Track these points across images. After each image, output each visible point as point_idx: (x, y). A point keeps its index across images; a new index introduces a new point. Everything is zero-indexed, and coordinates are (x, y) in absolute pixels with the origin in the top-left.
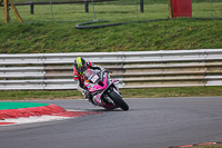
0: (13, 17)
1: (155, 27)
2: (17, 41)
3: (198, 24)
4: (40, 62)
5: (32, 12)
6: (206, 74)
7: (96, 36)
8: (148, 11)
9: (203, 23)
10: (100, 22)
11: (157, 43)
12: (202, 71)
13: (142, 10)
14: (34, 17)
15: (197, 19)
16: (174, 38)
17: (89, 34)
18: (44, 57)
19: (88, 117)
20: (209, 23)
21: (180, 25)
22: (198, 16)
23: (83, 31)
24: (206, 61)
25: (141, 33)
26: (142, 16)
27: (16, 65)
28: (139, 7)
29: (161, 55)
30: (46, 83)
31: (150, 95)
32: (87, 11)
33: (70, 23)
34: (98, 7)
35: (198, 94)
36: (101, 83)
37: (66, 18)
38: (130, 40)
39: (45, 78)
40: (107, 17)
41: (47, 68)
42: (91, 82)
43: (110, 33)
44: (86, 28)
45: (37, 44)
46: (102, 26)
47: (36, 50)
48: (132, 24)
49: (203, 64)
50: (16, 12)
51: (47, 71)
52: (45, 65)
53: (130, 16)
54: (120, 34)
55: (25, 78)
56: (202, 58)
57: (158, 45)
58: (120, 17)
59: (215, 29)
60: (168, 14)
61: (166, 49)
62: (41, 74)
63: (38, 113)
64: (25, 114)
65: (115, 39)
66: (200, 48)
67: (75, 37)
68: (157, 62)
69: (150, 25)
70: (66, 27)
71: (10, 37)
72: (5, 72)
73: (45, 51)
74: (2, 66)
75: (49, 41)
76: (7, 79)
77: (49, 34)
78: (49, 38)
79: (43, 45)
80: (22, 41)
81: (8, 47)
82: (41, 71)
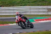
30: (48, 13)
39: (48, 12)
45: (46, 4)
47: (46, 5)
51: (48, 10)
63: (46, 20)
64: (43, 20)
71: (39, 2)
72: (38, 10)
73: (47, 6)
74: (38, 9)
75: (48, 3)
76: (39, 12)
77: (49, 2)
78: (48, 2)
79: (47, 4)
80: (42, 3)
81: (39, 4)
82: (47, 10)
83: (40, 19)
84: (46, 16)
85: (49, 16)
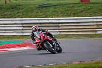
0: (8, 2)
1: (73, 6)
2: (9, 13)
3: (92, 5)
4: (20, 22)
7: (46, 10)
9: (95, 5)
10: (48, 4)
11: (74, 14)
14: (17, 2)
16: (82, 11)
17: (43, 10)
18: (22, 20)
20: (98, 5)
21: (84, 6)
23: (40, 8)
25: (66, 9)
27: (9, 24)
30: (23, 32)
31: (71, 38)
35: (93, 37)
37: (32, 2)
38: (62, 12)
39: (23, 30)
40: (50, 2)
43: (52, 9)
45: (19, 14)
47: (19, 17)
48: (63, 5)
49: (95, 24)
51: (23, 26)
53: (61, 1)
54: (57, 9)
59: (100, 7)
60: (79, 0)
62: (21, 28)
63: (20, 46)
64: (14, 46)
65: (55, 12)
67: (36, 11)
69: (71, 6)
70: (32, 6)
71: (6, 11)
72: (4, 27)
73: (22, 18)
74: (3, 24)
75: (24, 13)
76: (5, 30)
78: (24, 11)
79: (21, 14)
80: (12, 13)
81: (5, 15)
82: (21, 26)
84: (20, 37)
85: (25, 38)
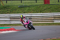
0: (1, 4)
1: (40, 7)
2: (2, 11)
3: (51, 6)
5: (7, 3)
6: (54, 19)
7: (24, 9)
8: (38, 2)
9: (53, 6)
10: (25, 5)
11: (40, 11)
12: (53, 19)
13: (36, 2)
14: (7, 4)
15: (51, 5)
16: (45, 10)
17: (22, 9)
18: (10, 15)
19: (22, 31)
20: (54, 6)
21: (46, 6)
22: (51, 4)
23: (20, 8)
24: (54, 16)
25: (36, 8)
26: (36, 4)
27: (2, 17)
28: (35, 1)
29: (41, 14)
30: (10, 22)
31: (38, 25)
32: (21, 2)
33: (17, 6)
34: (24, 2)
35: (51, 25)
36: (27, 22)
37: (16, 4)
38: (33, 10)
40: (27, 4)
41: (11, 18)
42: (25, 22)
43: (28, 8)
44: (21, 7)
45: (8, 11)
46: (26, 7)
47: (8, 13)
48: (34, 6)
49: (53, 17)
50: (2, 3)
52: (10, 17)
53: (33, 4)
54: (30, 9)
55: (5, 21)
56: (52, 15)
57: (41, 12)
58: (30, 4)
59: (56, 7)
60: (43, 3)
61: (43, 13)
62: (9, 20)
63: (8, 30)
64: (5, 30)
65: (29, 10)
66: (52, 12)
67: (18, 9)
68: (40, 16)
69: (38, 6)
70: (16, 7)
77: (11, 9)
79: (9, 12)
80: (4, 11)
82: (9, 19)
83: (1, 29)
84: (9, 25)
85: (11, 26)
